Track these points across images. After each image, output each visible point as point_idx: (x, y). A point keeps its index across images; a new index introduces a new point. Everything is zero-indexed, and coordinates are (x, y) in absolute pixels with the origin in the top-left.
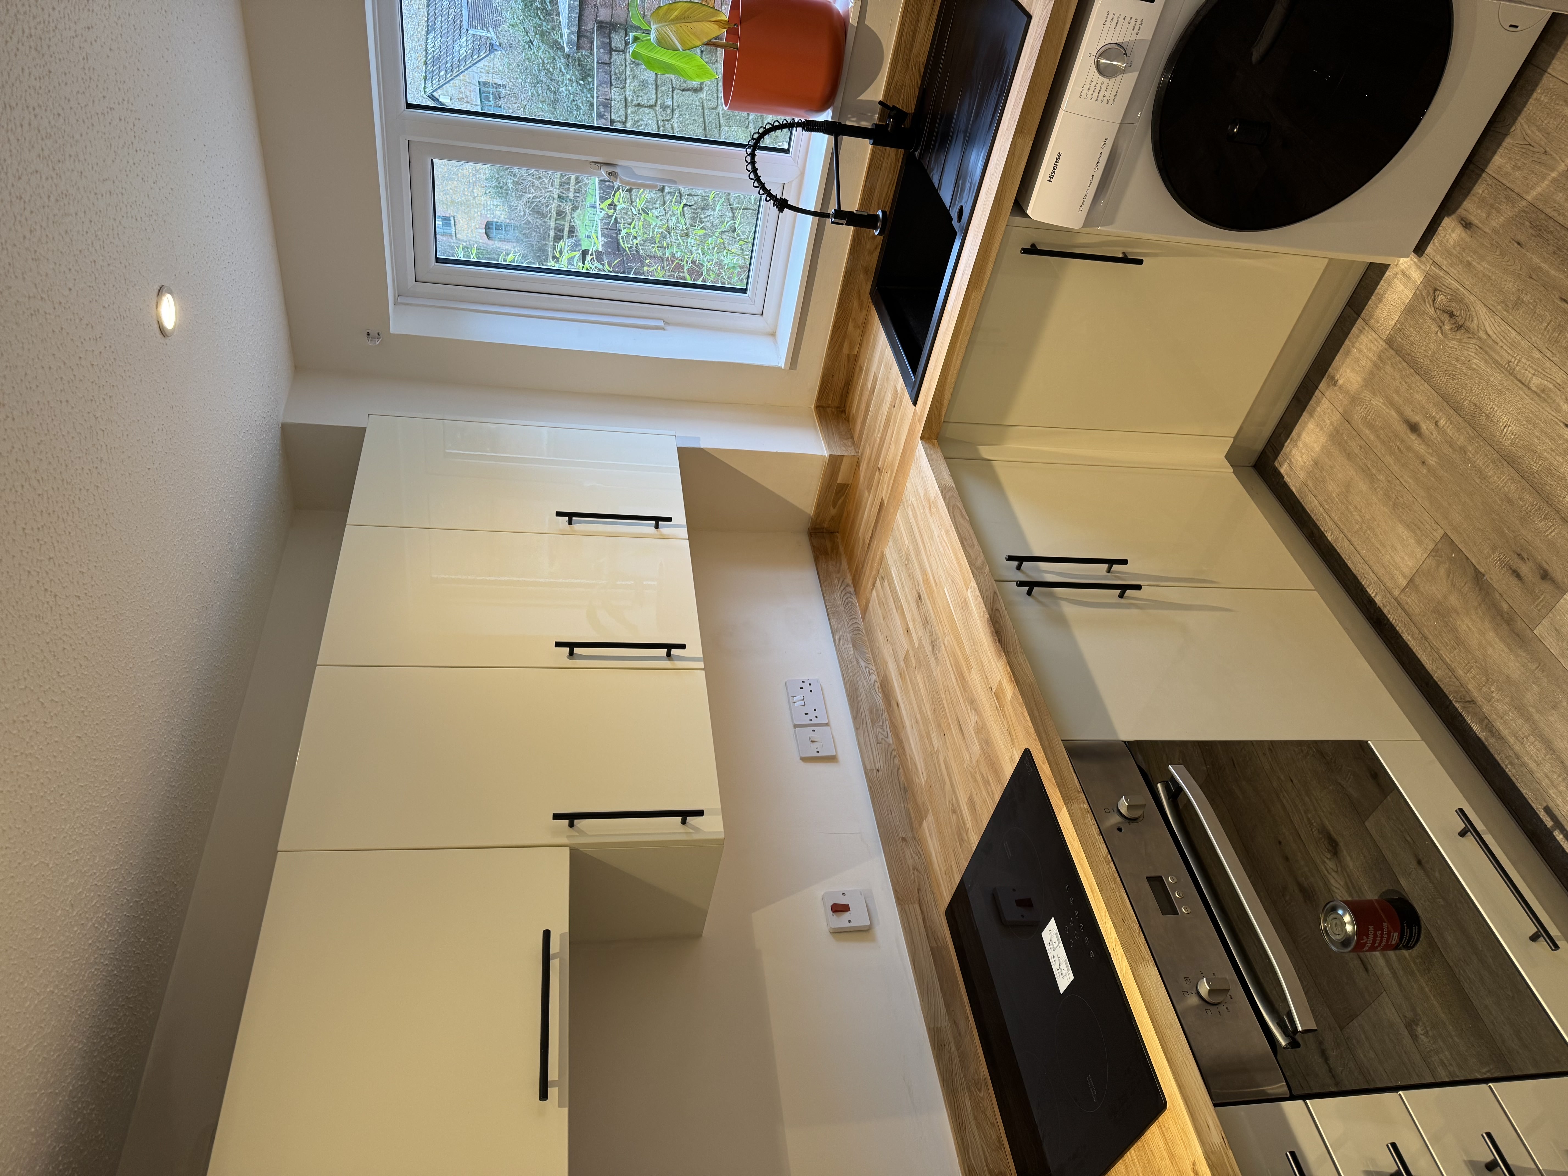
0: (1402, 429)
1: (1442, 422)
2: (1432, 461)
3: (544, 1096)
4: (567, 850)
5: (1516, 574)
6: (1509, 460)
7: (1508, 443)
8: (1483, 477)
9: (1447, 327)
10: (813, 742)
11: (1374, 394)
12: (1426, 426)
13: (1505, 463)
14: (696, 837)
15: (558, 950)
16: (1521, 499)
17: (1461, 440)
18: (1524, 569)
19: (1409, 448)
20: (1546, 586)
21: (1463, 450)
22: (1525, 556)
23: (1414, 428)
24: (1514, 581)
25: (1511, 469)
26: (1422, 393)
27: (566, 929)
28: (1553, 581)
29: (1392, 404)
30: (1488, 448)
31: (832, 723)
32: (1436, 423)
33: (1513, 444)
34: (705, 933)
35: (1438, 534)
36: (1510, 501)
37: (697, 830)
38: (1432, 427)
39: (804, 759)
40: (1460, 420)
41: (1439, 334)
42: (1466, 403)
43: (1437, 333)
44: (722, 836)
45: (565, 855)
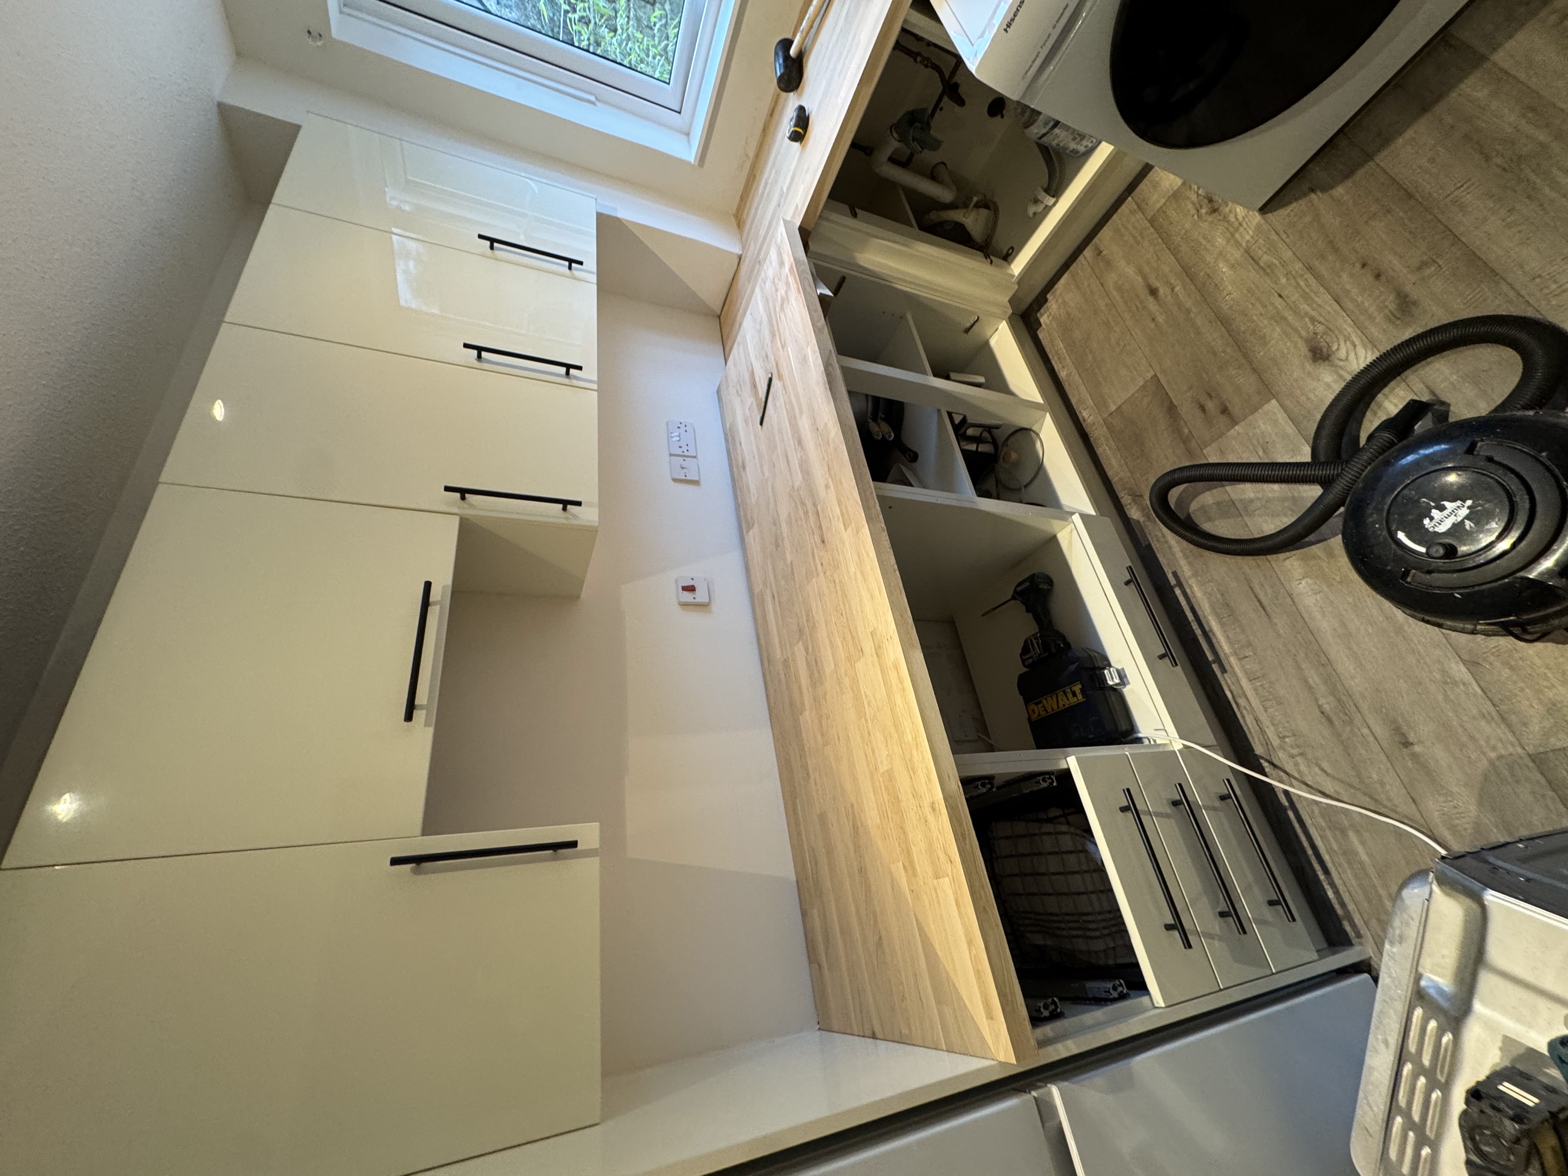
0: (1143, 293)
1: (1177, 289)
2: (1160, 319)
3: (409, 717)
4: (457, 519)
5: (1203, 408)
6: (1223, 320)
7: (1225, 308)
8: (1198, 333)
9: (1203, 211)
10: (683, 468)
11: (1128, 264)
12: (1163, 291)
13: (1219, 323)
14: (575, 522)
15: (439, 598)
16: (1224, 352)
17: (1189, 304)
18: (1210, 405)
19: (1145, 308)
20: (1223, 419)
21: (1188, 311)
22: (1213, 394)
23: (1153, 292)
24: (1198, 414)
25: (1223, 329)
26: (1168, 264)
27: (449, 581)
28: (1229, 414)
29: (1140, 271)
30: (1209, 310)
31: (699, 456)
32: (1173, 290)
33: (1231, 308)
34: (583, 595)
35: (1149, 375)
36: (1215, 354)
37: (575, 516)
38: (1168, 291)
39: (675, 480)
40: (1193, 287)
41: (1196, 217)
42: (1202, 274)
43: (1193, 216)
44: (597, 524)
45: (455, 522)
